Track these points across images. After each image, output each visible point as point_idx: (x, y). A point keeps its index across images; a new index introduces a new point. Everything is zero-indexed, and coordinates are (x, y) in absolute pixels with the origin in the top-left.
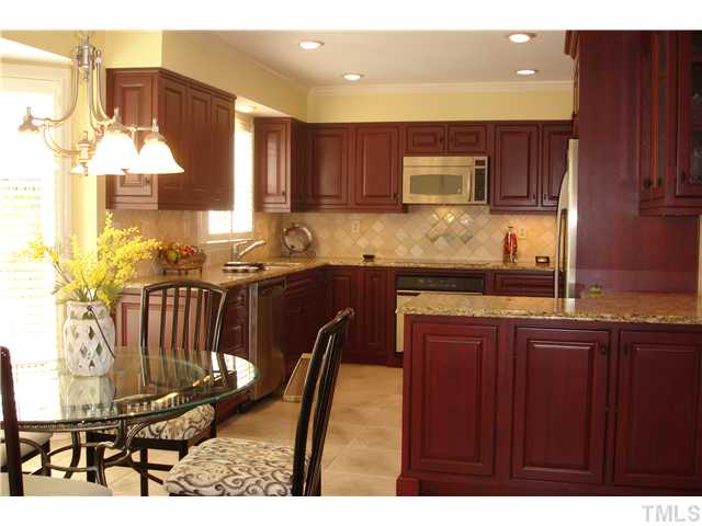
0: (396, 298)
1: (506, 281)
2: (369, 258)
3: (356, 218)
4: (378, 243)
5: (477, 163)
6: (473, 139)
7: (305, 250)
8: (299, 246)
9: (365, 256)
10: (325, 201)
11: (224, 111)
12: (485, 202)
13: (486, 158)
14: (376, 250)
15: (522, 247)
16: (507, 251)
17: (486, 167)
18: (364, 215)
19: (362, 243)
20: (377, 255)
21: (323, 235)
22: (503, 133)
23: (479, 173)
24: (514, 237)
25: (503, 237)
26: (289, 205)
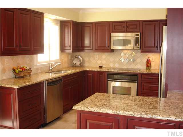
0: (107, 82)
1: (145, 77)
2: (101, 67)
3: (97, 54)
4: (104, 62)
5: (136, 35)
6: (135, 27)
7: (80, 64)
8: (78, 63)
9: (99, 67)
10: (86, 48)
11: (39, 18)
12: (139, 49)
13: (139, 33)
14: (103, 65)
15: (153, 64)
16: (147, 66)
17: (139, 36)
18: (99, 53)
19: (99, 62)
20: (104, 66)
21: (86, 59)
22: (145, 24)
23: (137, 39)
24: (150, 61)
25: (146, 61)
26: (71, 50)
